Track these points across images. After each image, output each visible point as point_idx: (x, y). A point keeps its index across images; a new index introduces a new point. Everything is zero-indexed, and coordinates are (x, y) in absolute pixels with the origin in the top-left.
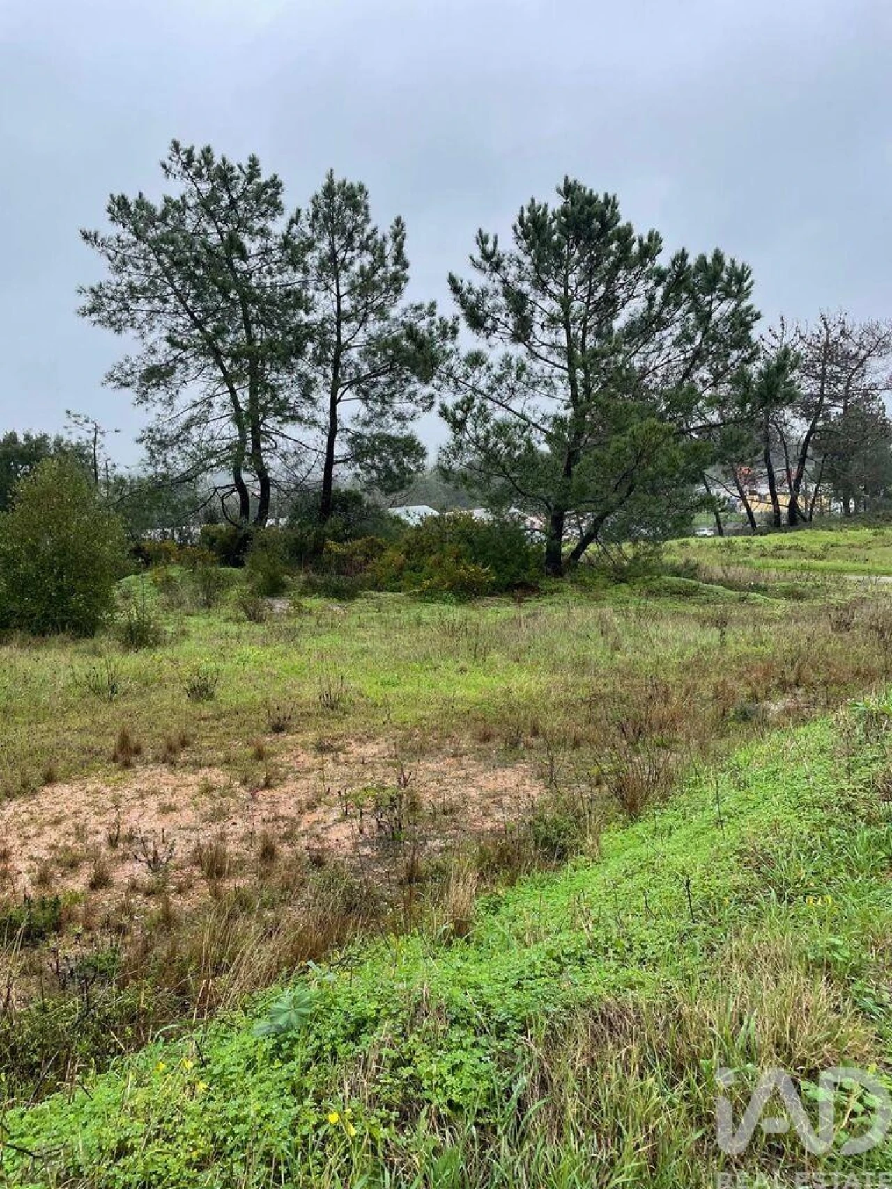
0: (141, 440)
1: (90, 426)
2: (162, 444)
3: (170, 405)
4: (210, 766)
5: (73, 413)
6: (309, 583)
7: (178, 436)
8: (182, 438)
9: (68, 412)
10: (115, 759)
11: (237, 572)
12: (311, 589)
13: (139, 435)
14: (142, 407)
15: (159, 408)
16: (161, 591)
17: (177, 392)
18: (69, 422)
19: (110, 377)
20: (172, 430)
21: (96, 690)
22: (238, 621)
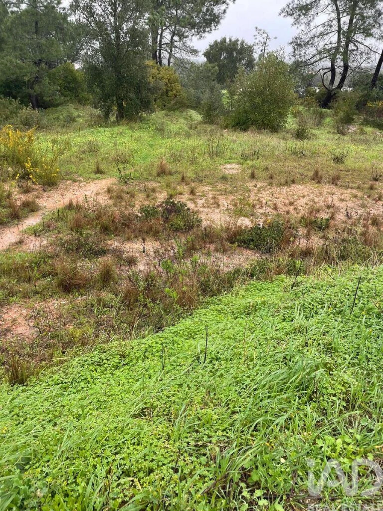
0: (291, 43)
1: (265, 35)
2: (299, 45)
3: (308, 25)
4: (351, 188)
5: (259, 28)
6: (365, 120)
7: (308, 42)
8: (310, 43)
9: (256, 28)
10: (313, 179)
11: (328, 111)
12: (366, 123)
13: (291, 40)
14: (295, 27)
15: (303, 27)
16: (295, 117)
17: (313, 18)
18: (256, 33)
19: (283, 10)
20: (306, 38)
21: (294, 153)
22: (334, 133)
